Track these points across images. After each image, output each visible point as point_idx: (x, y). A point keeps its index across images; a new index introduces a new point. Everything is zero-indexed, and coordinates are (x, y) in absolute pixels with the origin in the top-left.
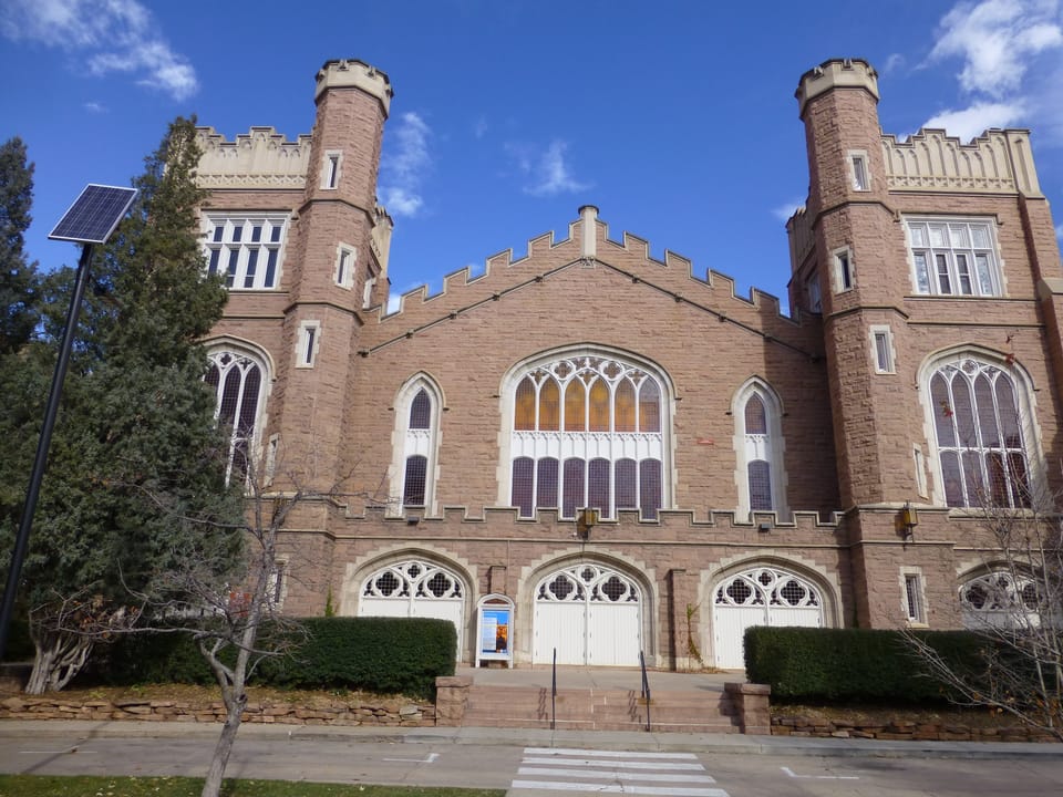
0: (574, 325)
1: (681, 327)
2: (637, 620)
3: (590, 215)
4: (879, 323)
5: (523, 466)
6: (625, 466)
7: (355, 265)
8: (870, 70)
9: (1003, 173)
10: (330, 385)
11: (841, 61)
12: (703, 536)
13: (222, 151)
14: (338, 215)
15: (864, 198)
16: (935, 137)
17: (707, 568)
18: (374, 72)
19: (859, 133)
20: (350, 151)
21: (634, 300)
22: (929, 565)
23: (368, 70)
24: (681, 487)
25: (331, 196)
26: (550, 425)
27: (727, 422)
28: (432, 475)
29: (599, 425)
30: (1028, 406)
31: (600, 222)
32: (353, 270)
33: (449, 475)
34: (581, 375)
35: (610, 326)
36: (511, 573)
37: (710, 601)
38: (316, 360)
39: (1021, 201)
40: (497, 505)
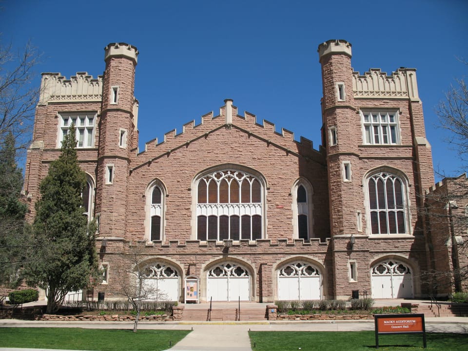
0: (223, 155)
1: (270, 155)
2: (248, 284)
3: (229, 104)
4: (346, 160)
5: (202, 219)
6: (246, 218)
7: (127, 137)
8: (348, 44)
9: (404, 90)
10: (120, 191)
11: (334, 41)
12: (274, 250)
13: (65, 84)
14: (119, 116)
15: (342, 105)
16: (376, 73)
17: (276, 262)
18: (130, 47)
19: (342, 74)
20: (122, 86)
21: (249, 143)
22: (359, 259)
23: (127, 47)
24: (269, 227)
25: (115, 107)
26: (213, 200)
27: (289, 198)
28: (163, 224)
29: (235, 200)
30: (406, 192)
31: (234, 107)
32: (126, 140)
33: (170, 224)
34: (226, 178)
35: (239, 156)
36: (198, 267)
37: (277, 275)
38: (114, 181)
39: (410, 102)
40: (191, 240)
